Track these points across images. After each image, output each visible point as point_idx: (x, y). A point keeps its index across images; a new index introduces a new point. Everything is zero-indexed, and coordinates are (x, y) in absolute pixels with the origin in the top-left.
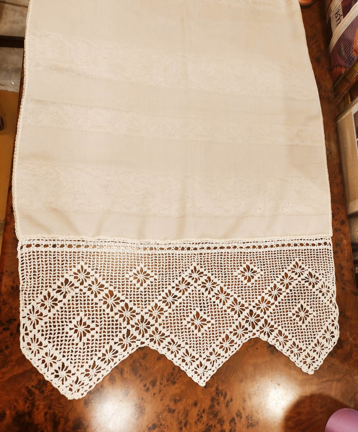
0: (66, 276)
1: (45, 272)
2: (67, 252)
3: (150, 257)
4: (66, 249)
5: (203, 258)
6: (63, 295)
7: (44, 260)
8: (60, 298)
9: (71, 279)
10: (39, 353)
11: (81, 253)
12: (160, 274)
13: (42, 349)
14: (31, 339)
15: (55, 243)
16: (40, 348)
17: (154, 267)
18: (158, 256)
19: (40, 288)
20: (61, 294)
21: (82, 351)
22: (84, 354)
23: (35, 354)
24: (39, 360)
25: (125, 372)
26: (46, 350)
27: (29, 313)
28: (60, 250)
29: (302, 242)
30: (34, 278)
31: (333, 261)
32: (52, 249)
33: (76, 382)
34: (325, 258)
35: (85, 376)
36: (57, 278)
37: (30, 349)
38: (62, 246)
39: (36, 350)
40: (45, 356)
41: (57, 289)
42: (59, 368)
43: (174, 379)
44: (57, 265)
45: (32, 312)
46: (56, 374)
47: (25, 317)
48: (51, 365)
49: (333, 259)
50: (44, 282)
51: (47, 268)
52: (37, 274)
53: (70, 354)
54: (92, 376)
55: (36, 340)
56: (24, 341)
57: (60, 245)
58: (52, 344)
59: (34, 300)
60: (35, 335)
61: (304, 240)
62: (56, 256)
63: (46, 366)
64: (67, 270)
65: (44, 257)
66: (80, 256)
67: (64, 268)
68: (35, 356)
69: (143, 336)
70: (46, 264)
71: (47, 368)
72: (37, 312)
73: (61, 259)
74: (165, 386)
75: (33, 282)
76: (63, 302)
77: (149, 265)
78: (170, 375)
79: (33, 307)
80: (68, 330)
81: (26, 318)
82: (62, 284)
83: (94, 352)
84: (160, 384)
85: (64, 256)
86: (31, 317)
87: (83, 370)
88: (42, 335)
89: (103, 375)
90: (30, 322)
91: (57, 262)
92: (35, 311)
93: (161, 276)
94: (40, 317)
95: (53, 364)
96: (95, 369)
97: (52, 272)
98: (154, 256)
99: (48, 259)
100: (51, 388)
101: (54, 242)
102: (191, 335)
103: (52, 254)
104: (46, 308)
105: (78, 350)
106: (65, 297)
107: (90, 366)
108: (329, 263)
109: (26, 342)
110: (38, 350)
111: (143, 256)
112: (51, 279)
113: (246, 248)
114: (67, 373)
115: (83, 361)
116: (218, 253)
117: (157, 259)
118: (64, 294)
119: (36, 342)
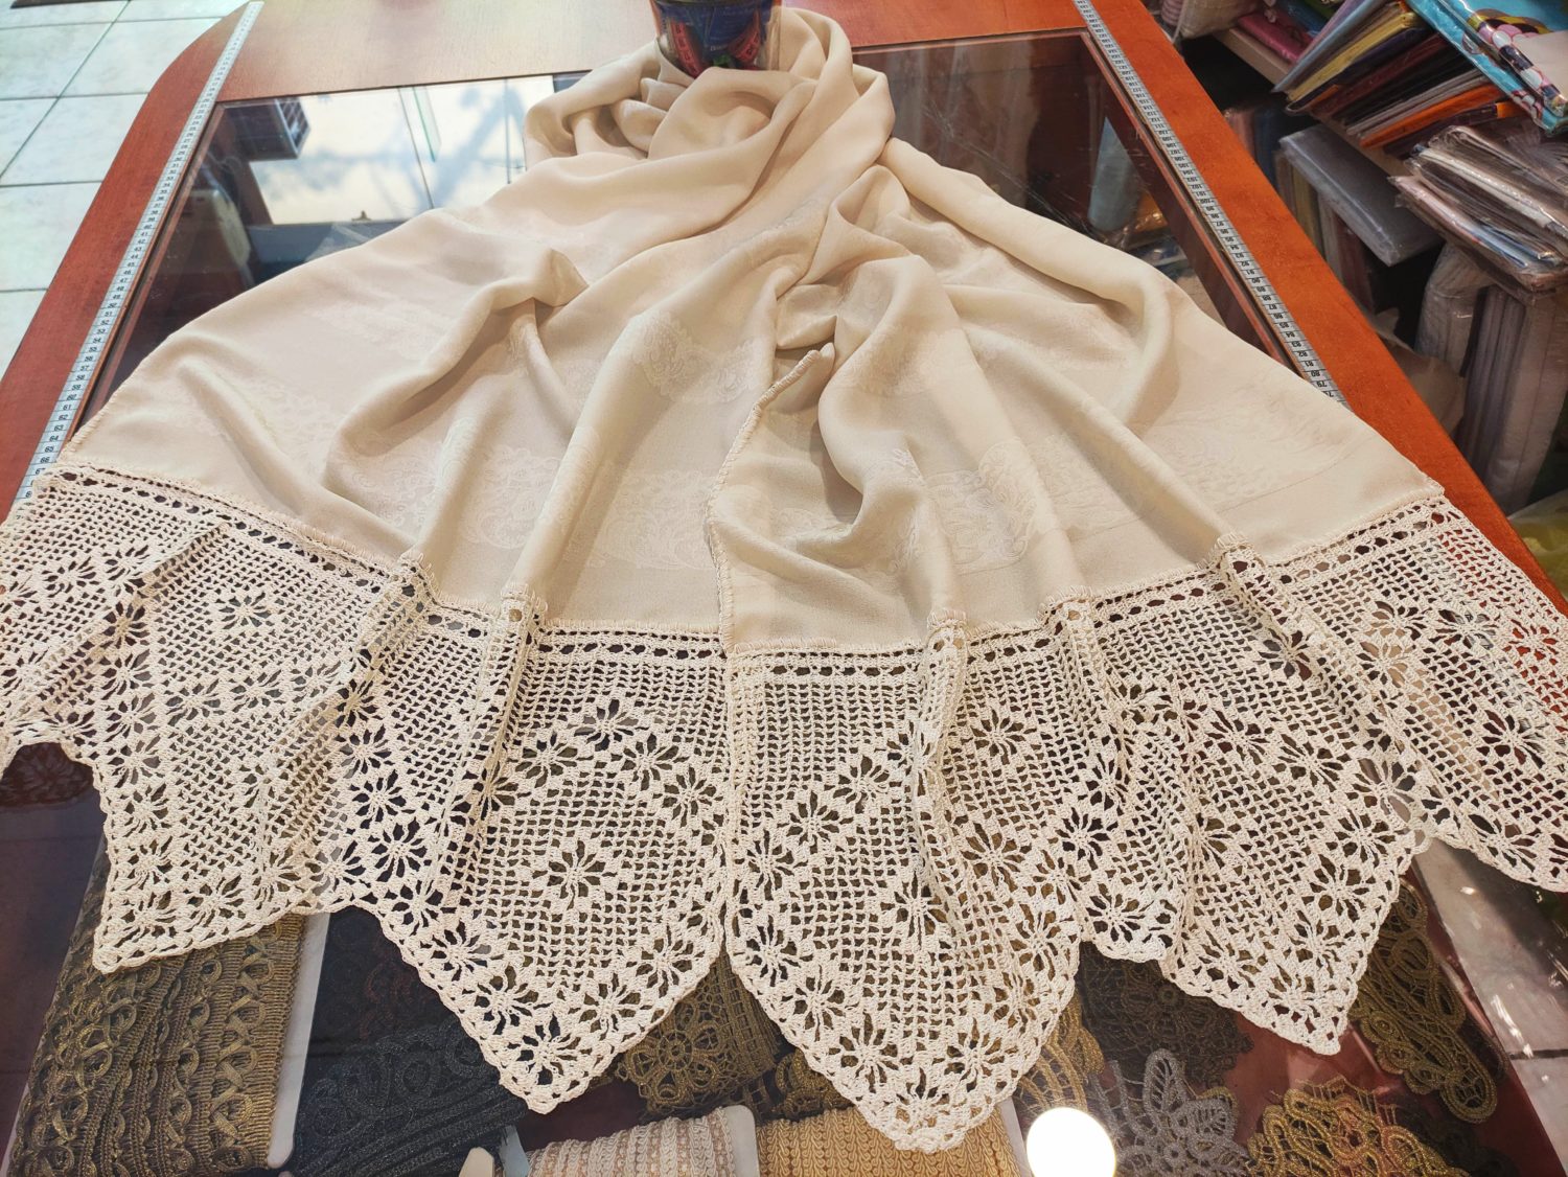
0: (866, 750)
1: (801, 740)
2: (863, 687)
4: (860, 678)
6: (854, 802)
7: (798, 707)
8: (845, 809)
9: (879, 760)
10: (785, 976)
11: (905, 688)
13: (796, 964)
14: (760, 929)
15: (828, 662)
16: (791, 962)
19: (787, 782)
20: (848, 801)
21: (928, 981)
22: (936, 994)
23: (773, 978)
24: (785, 999)
26: (810, 970)
27: (754, 851)
28: (844, 681)
30: (771, 754)
32: (819, 679)
33: (920, 1090)
35: (947, 1072)
36: (837, 754)
37: (757, 961)
38: (849, 671)
39: (776, 966)
40: (804, 989)
41: (838, 787)
42: (856, 1032)
44: (836, 720)
45: (763, 849)
46: (844, 1052)
47: (743, 861)
48: (828, 1021)
50: (801, 764)
51: (807, 728)
52: (779, 743)
53: (888, 987)
54: (973, 1072)
55: (775, 934)
56: (737, 934)
57: (842, 669)
58: (828, 951)
59: (769, 815)
60: (771, 919)
62: (833, 696)
63: (810, 1021)
64: (866, 733)
65: (798, 698)
66: (905, 696)
67: (860, 729)
68: (773, 984)
70: (806, 719)
71: (814, 1029)
72: (777, 850)
73: (846, 705)
75: (766, 766)
76: (854, 824)
79: (767, 834)
80: (877, 911)
81: (746, 863)
82: (854, 772)
83: (967, 986)
85: (857, 697)
86: (759, 864)
87: (938, 1048)
88: (795, 921)
89: (1014, 1073)
90: (756, 876)
91: (836, 711)
92: (771, 847)
94: (784, 865)
95: (835, 1019)
96: (980, 1050)
97: (824, 740)
99: (810, 705)
101: (826, 660)
103: (821, 691)
104: (804, 838)
105: (916, 976)
106: (859, 809)
107: (962, 1036)
109: (744, 937)
110: (783, 969)
112: (822, 756)
114: (883, 1052)
115: (937, 1017)
118: (858, 799)
119: (775, 940)
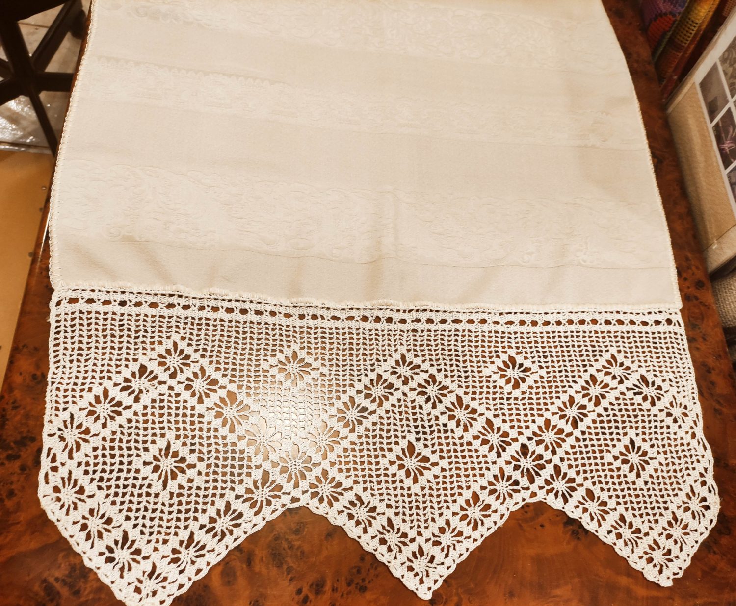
0: (143, 360)
1: (100, 351)
2: (146, 316)
3: (312, 332)
4: (145, 309)
5: (419, 339)
6: (133, 396)
7: (100, 328)
8: (127, 400)
9: (152, 366)
10: (75, 508)
11: (175, 318)
12: (331, 366)
13: (83, 501)
14: (63, 479)
15: (125, 297)
16: (80, 499)
17: (320, 351)
18: (327, 331)
19: (88, 380)
20: (130, 394)
21: (166, 509)
22: (170, 517)
23: (68, 510)
24: (74, 523)
25: (257, 560)
26: (91, 503)
27: (63, 428)
28: (134, 311)
29: (621, 317)
30: (78, 361)
31: (689, 356)
32: (118, 309)
33: (150, 576)
34: (671, 350)
35: (169, 563)
36: (123, 363)
37: (59, 499)
38: (138, 304)
39: (70, 503)
40: (88, 516)
41: (124, 384)
42: (116, 543)
43: (363, 580)
44: (125, 339)
45: (69, 426)
46: (108, 554)
47: (55, 434)
48: (100, 535)
49: (687, 352)
50: (98, 369)
51: (105, 343)
52: (85, 353)
53: (141, 514)
54: (185, 563)
55: (72, 482)
56: (47, 482)
57: (133, 302)
58: (104, 493)
59: (74, 402)
60: (70, 473)
61: (625, 313)
62: (125, 322)
63: (88, 537)
64: (144, 348)
65: (101, 322)
66: (173, 323)
67: (140, 345)
68: (67, 514)
69: (296, 486)
70: (105, 337)
71: (91, 541)
72: (80, 426)
73: (133, 328)
74: (342, 595)
75: (75, 369)
76: (132, 411)
77: (309, 348)
78: (355, 571)
79: (72, 416)
80: (140, 466)
81: (56, 436)
82: (134, 374)
83: (191, 513)
84: (333, 590)
85: (141, 322)
86: (65, 435)
87: (166, 550)
88: (86, 472)
89: (208, 564)
90: (63, 444)
91: (126, 333)
92: (75, 425)
93: (334, 368)
94: (83, 436)
95: (105, 534)
96: (192, 549)
97: (116, 352)
98: (320, 330)
99: (109, 327)
100: (95, 585)
101: (123, 296)
102: (398, 489)
103: (118, 318)
104: (97, 418)
105: (159, 506)
106: (137, 399)
107: (181, 543)
108: (681, 359)
109: (52, 484)
110: (75, 504)
111: (298, 330)
112: (113, 363)
113: (506, 323)
114: (132, 553)
115: (169, 531)
116: (450, 331)
117: (327, 336)
118: (136, 393)
119: (71, 485)
